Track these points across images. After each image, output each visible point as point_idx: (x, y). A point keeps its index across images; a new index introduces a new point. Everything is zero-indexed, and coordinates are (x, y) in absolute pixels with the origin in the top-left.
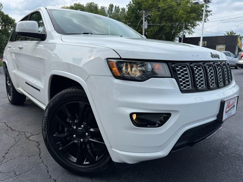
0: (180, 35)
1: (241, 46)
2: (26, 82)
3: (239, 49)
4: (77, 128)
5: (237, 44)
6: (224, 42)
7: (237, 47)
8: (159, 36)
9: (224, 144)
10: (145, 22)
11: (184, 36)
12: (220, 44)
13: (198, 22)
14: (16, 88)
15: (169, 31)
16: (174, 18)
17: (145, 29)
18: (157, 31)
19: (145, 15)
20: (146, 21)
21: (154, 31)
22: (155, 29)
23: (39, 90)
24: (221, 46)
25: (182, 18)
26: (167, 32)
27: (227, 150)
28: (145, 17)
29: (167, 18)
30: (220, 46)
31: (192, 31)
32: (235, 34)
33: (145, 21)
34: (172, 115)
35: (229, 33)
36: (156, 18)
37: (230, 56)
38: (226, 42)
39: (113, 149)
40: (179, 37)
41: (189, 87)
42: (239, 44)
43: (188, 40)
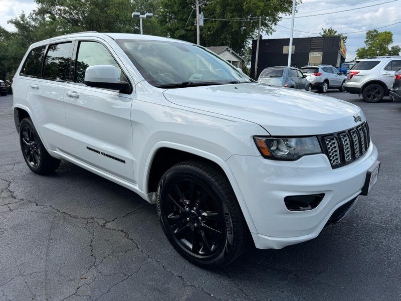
0: (254, 34)
1: (345, 52)
2: (87, 148)
3: (342, 56)
4: (190, 210)
5: (339, 49)
6: (320, 47)
7: (339, 54)
8: (222, 37)
9: (356, 213)
10: (201, 15)
11: (261, 37)
12: (314, 50)
13: (280, 15)
14: (49, 150)
15: (237, 29)
16: (244, 7)
17: (200, 27)
18: (218, 29)
19: (199, 3)
20: (202, 13)
21: (213, 28)
22: (215, 26)
23: (124, 162)
24: (317, 53)
25: (258, 7)
26: (233, 30)
27: (361, 220)
28: (199, 7)
29: (233, 8)
30: (314, 53)
31: (271, 28)
32: (335, 32)
33: (200, 13)
34: (325, 196)
35: (327, 31)
36: (216, 7)
37: (333, 73)
38: (323, 46)
39: (259, 235)
40: (252, 38)
41: (337, 161)
42: (342, 50)
43: (267, 44)
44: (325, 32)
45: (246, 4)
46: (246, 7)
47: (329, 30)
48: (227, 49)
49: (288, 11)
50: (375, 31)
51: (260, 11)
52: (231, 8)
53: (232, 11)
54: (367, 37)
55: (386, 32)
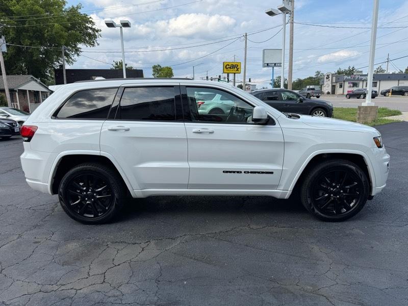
16: (45, 35)
17: (3, 53)
20: (3, 37)
29: (31, 34)
43: (73, 74)
44: (117, 64)
45: (47, 32)
46: (48, 36)
47: (120, 62)
48: (32, 78)
49: (90, 44)
50: (159, 66)
51: (65, 40)
52: (28, 34)
53: (30, 38)
54: (154, 71)
55: (167, 67)
